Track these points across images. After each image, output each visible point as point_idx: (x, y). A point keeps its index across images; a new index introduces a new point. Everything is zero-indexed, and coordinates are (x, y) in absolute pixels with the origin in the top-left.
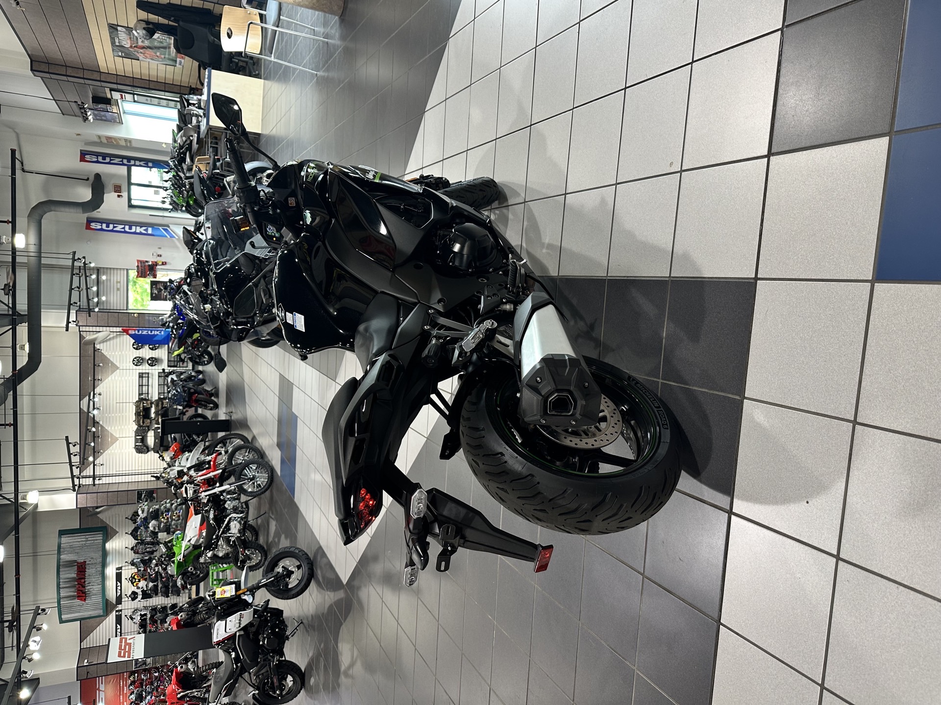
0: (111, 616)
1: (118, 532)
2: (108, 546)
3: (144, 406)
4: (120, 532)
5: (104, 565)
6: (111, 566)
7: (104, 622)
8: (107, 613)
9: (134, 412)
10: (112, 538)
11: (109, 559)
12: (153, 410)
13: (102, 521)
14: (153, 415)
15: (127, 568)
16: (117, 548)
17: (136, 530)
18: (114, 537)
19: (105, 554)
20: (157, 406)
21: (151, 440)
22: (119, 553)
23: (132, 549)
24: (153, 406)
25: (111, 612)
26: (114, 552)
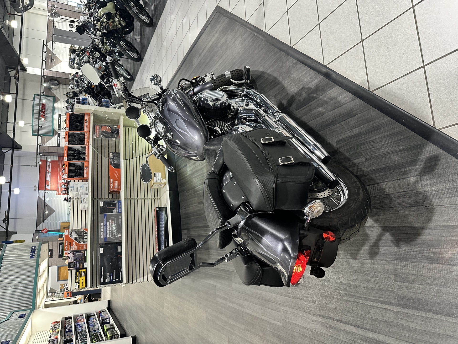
0: (55, 137)
1: (60, 100)
2: (56, 105)
3: (73, 48)
4: (61, 100)
5: (53, 113)
6: (56, 114)
7: (52, 139)
8: (53, 135)
9: (69, 50)
10: (57, 102)
11: (56, 111)
13: (53, 94)
15: (63, 116)
16: (59, 107)
17: (68, 99)
18: (58, 102)
19: (54, 108)
22: (60, 109)
23: (66, 107)
25: (56, 135)
26: (58, 108)
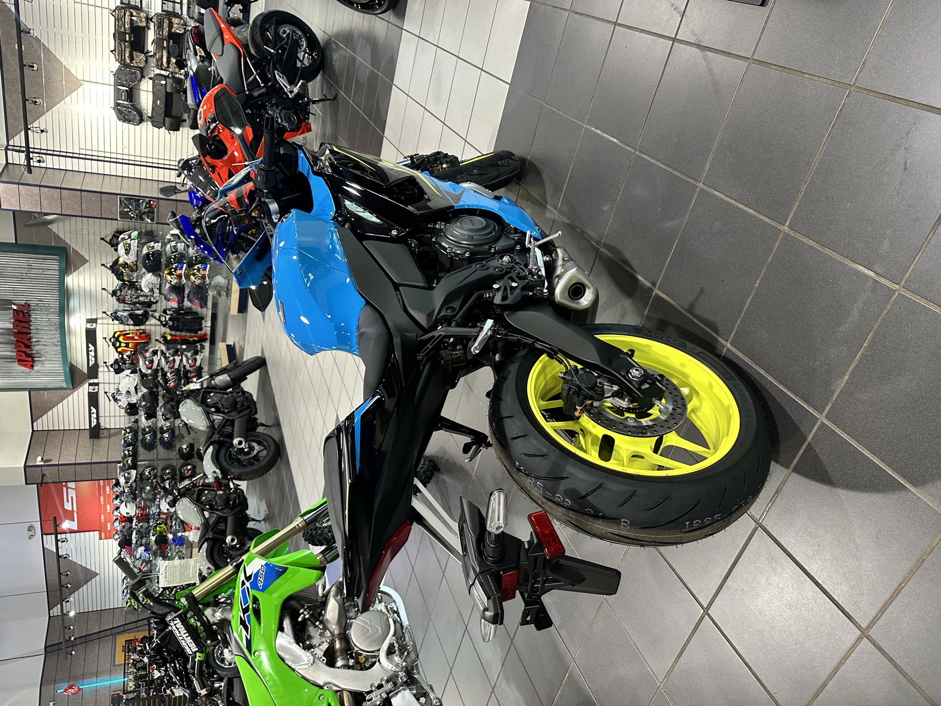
0: (80, 390)
3: (132, 20)
4: (92, 261)
8: (73, 385)
9: (112, 31)
10: (76, 268)
11: (73, 303)
12: (151, 35)
13: (57, 237)
14: (151, 47)
15: (105, 321)
16: (88, 287)
18: (81, 269)
19: (65, 295)
20: (160, 26)
21: (146, 99)
22: (90, 296)
23: (114, 293)
24: (152, 25)
26: (82, 292)
